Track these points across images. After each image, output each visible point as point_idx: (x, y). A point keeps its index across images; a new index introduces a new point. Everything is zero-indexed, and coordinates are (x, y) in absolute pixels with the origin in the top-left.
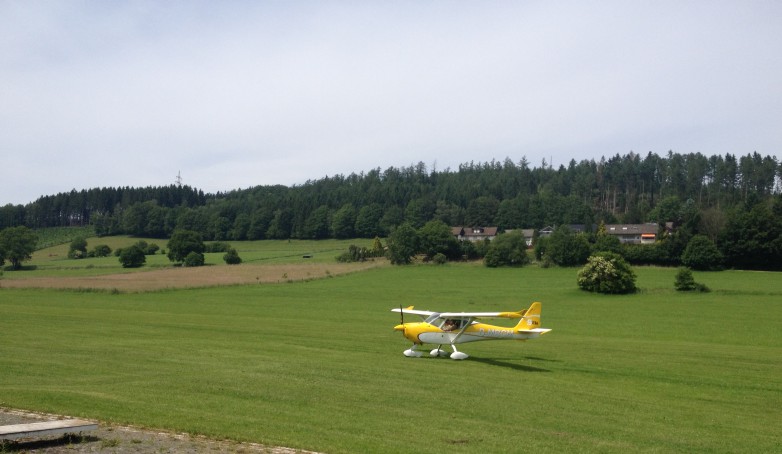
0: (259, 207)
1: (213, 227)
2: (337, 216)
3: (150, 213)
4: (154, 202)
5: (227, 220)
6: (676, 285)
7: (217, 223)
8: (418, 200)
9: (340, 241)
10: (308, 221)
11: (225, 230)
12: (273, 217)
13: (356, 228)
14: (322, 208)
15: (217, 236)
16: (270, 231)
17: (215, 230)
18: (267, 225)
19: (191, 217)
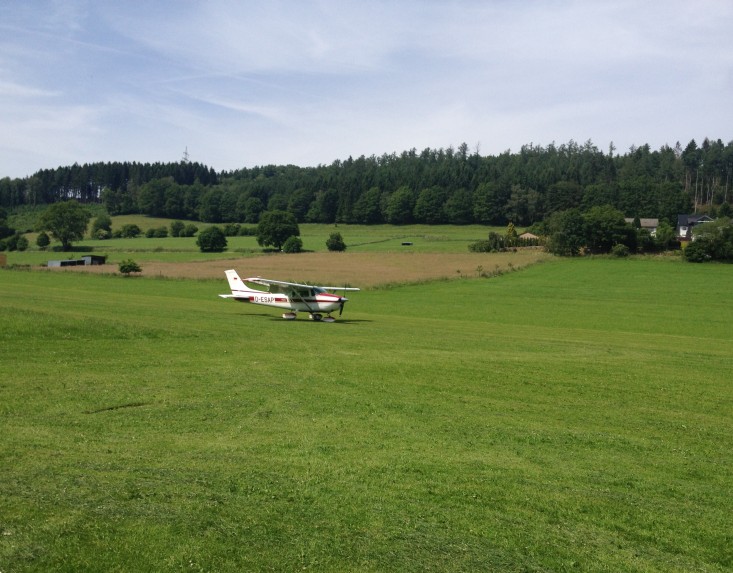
0: (297, 187)
1: (243, 207)
2: (392, 200)
3: (168, 191)
4: (171, 179)
5: (259, 200)
7: (248, 204)
8: (488, 185)
9: (397, 227)
10: (357, 204)
11: (258, 211)
12: (314, 199)
13: (416, 213)
14: (374, 189)
15: (247, 218)
16: (312, 213)
17: (246, 211)
18: (307, 208)
19: (217, 196)
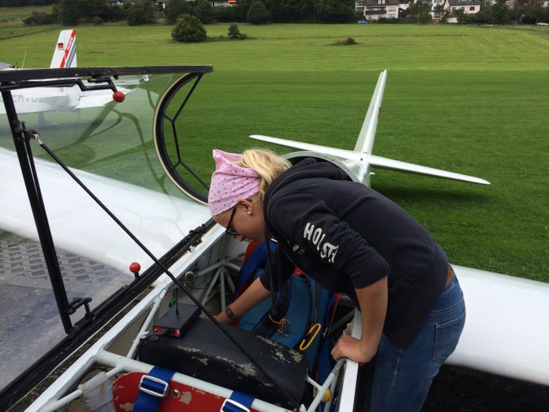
6: (229, 34)
